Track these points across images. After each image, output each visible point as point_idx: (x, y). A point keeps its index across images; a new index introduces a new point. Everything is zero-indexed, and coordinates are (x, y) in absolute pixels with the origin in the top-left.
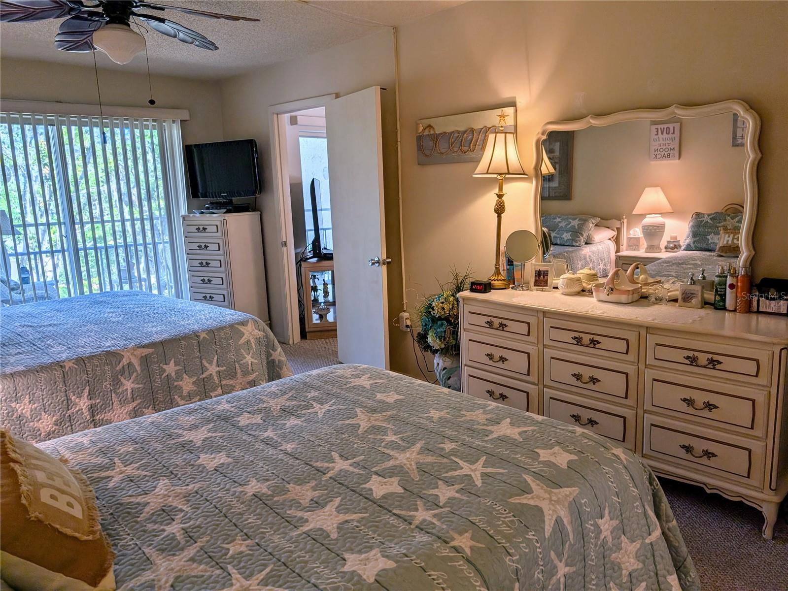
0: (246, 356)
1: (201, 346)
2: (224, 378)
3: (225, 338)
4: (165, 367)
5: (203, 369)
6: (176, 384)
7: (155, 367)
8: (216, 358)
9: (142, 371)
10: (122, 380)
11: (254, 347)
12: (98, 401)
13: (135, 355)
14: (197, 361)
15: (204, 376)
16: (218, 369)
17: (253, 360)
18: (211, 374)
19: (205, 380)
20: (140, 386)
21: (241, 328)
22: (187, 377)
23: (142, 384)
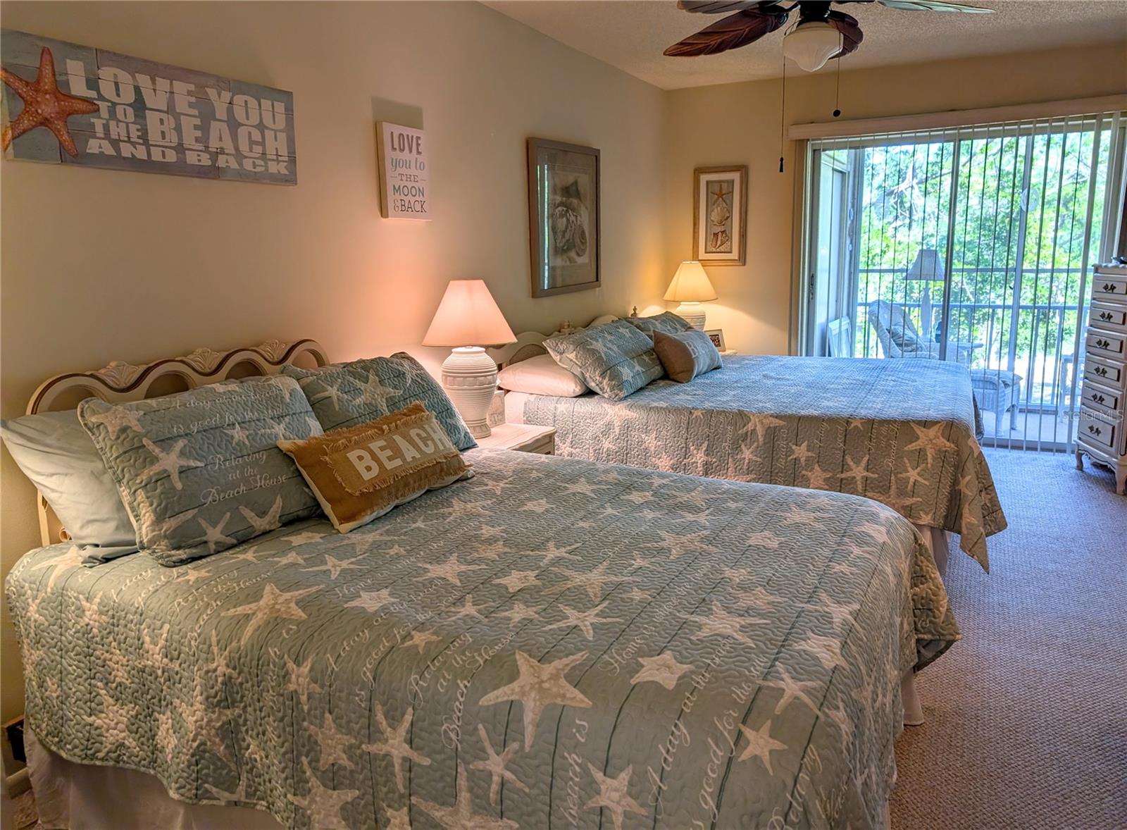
0: (910, 469)
1: (848, 436)
2: (871, 488)
3: (886, 436)
4: (794, 447)
5: (844, 467)
6: (804, 472)
7: (782, 444)
8: (866, 459)
9: (765, 444)
10: (743, 446)
11: (930, 460)
12: (714, 460)
13: (762, 423)
14: (839, 455)
15: (843, 476)
16: (866, 474)
17: (920, 479)
18: (855, 477)
19: (844, 481)
20: (759, 459)
21: (919, 430)
22: (818, 469)
23: (760, 457)
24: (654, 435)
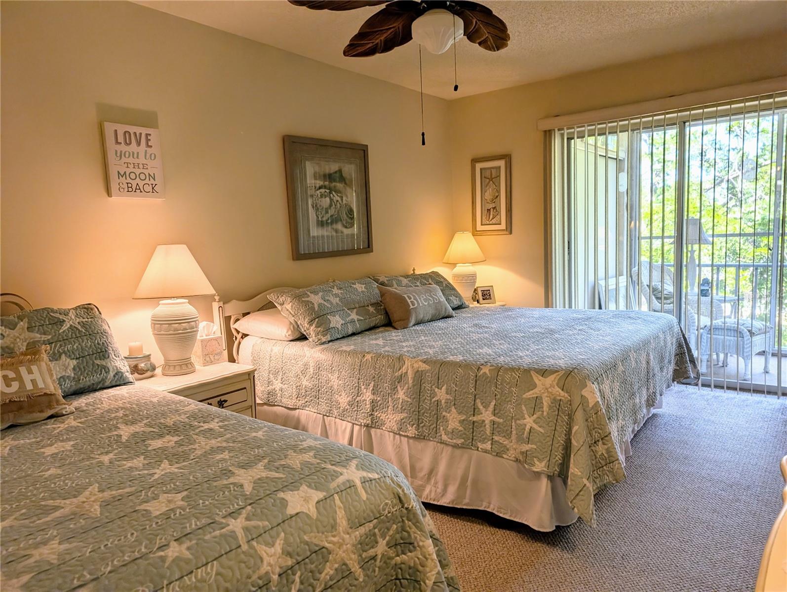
0: (526, 416)
1: (478, 382)
2: (498, 432)
3: (509, 383)
4: (436, 390)
5: (475, 411)
6: (444, 413)
7: (428, 386)
8: (493, 403)
9: (414, 386)
10: (399, 387)
11: (546, 408)
12: (379, 399)
13: (413, 367)
14: (471, 397)
15: (475, 419)
16: (493, 418)
17: (535, 426)
18: (484, 421)
19: (475, 424)
20: (409, 400)
21: (537, 379)
22: (455, 411)
23: (410, 398)
24: (336, 375)
